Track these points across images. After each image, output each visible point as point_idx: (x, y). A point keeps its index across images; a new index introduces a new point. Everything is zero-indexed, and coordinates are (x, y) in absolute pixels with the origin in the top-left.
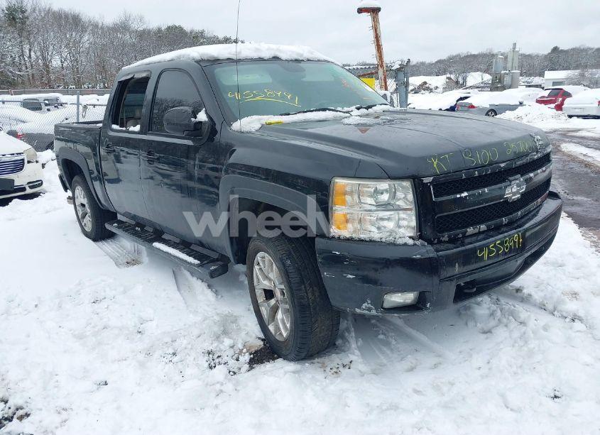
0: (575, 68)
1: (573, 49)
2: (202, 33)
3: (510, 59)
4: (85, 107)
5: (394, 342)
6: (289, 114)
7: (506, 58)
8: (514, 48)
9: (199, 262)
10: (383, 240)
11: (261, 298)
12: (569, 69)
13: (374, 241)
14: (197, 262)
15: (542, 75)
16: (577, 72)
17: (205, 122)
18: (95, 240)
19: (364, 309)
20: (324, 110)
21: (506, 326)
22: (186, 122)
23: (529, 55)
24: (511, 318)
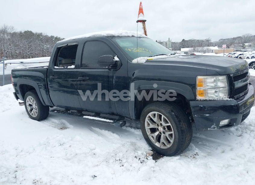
0: (192, 47)
1: (190, 40)
2: (41, 34)
3: (168, 44)
4: (6, 64)
5: (207, 144)
6: (152, 56)
7: (166, 43)
8: (169, 40)
9: (113, 121)
10: (218, 99)
11: (148, 132)
12: (189, 47)
13: (215, 100)
14: (112, 121)
15: (180, 50)
16: (192, 48)
17: (119, 61)
18: (39, 120)
19: (212, 128)
20: (163, 55)
21: (246, 133)
22: (111, 61)
23: (174, 42)
24: (247, 130)
